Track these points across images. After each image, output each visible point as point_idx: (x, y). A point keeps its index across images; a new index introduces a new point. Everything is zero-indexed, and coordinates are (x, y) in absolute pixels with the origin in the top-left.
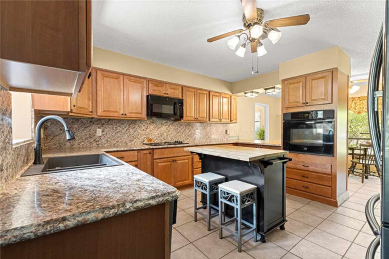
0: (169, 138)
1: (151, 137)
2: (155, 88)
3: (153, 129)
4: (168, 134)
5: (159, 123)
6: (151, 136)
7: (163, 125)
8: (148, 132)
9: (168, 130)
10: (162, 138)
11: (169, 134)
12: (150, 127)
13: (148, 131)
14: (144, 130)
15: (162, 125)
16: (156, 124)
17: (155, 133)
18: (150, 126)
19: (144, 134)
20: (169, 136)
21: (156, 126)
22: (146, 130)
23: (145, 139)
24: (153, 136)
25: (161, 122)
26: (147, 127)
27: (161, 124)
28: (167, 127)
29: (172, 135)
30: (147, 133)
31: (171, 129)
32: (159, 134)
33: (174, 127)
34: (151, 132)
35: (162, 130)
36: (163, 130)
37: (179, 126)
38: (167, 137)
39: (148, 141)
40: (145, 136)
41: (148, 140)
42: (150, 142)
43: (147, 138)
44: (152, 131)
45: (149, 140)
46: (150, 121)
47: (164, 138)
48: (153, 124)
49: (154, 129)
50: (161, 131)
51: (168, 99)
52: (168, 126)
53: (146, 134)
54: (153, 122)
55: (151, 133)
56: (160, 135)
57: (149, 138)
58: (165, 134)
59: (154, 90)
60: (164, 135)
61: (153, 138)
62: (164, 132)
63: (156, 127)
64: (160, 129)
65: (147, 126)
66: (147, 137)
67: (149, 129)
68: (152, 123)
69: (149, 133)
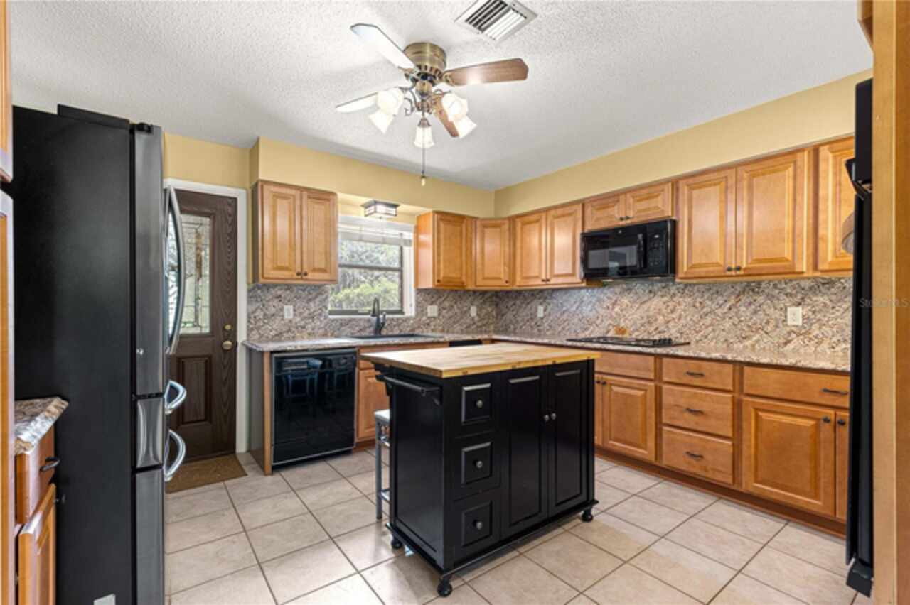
0: (673, 331)
1: (622, 324)
2: (599, 214)
3: (627, 305)
4: (668, 319)
5: (644, 291)
6: (624, 321)
7: (655, 295)
8: (617, 313)
9: (671, 307)
10: (652, 329)
11: (673, 319)
12: (623, 300)
13: (617, 309)
14: (608, 307)
15: (652, 295)
16: (636, 293)
17: (633, 314)
18: (622, 297)
19: (609, 316)
20: (671, 324)
21: (635, 298)
22: (613, 308)
23: (611, 327)
24: (627, 322)
25: (650, 287)
26: (616, 301)
27: (650, 292)
28: (665, 299)
29: (683, 322)
30: (614, 314)
31: (679, 304)
32: (642, 318)
33: (689, 300)
34: (624, 313)
35: (651, 309)
36: (655, 309)
37: (706, 295)
38: (667, 327)
39: (617, 333)
40: (611, 322)
41: (616, 331)
42: (620, 336)
43: (614, 326)
44: (625, 309)
45: (620, 330)
46: (623, 288)
47: (657, 329)
48: (629, 294)
49: (630, 305)
50: (648, 311)
51: (620, 232)
52: (669, 296)
53: (611, 316)
54: (629, 290)
55: (624, 316)
56: (645, 320)
57: (618, 325)
58: (661, 318)
59: (598, 219)
60: (656, 320)
61: (629, 326)
62: (659, 314)
63: (635, 302)
64: (645, 306)
65: (614, 298)
66: (616, 324)
67: (618, 305)
68: (626, 290)
69: (619, 315)
